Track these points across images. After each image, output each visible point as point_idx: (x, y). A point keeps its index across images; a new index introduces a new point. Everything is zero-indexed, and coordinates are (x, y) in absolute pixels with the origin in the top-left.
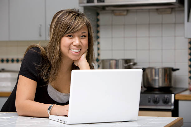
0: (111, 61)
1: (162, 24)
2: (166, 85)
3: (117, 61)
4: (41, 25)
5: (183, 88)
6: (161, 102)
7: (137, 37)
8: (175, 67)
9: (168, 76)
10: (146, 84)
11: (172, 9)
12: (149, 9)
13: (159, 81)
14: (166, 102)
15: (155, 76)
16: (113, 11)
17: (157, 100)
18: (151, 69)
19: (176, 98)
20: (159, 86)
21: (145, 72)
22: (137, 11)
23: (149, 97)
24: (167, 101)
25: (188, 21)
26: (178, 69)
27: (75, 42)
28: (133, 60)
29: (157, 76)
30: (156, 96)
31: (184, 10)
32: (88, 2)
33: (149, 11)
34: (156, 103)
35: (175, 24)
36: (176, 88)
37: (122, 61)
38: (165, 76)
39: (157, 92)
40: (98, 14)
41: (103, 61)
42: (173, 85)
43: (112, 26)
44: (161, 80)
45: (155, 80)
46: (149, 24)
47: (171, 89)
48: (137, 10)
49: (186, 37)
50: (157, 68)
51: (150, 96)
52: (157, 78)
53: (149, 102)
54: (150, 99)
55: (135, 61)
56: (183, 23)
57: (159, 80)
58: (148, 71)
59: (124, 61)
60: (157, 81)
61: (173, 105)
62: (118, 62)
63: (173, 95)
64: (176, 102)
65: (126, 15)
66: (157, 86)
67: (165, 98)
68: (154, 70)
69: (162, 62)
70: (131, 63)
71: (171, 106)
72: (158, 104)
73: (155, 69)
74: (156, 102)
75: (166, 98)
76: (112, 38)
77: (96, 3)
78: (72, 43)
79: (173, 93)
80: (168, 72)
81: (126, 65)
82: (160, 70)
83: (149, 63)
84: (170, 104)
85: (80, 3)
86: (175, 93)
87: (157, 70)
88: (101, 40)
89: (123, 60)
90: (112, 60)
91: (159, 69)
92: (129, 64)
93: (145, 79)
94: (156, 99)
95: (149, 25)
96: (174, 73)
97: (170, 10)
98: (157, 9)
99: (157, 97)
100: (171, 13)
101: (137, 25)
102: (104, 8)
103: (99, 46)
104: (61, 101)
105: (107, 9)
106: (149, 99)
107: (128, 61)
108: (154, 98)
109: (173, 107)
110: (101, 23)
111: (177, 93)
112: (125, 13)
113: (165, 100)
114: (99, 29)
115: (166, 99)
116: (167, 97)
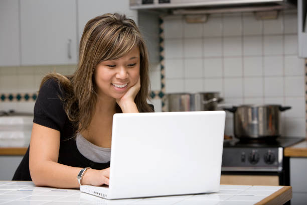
0: (183, 97)
1: (263, 35)
2: (269, 132)
3: (192, 96)
4: (70, 41)
5: (297, 138)
6: (262, 161)
7: (223, 57)
8: (284, 105)
9: (272, 118)
10: (238, 133)
11: (279, 11)
12: (242, 12)
13: (259, 128)
14: (271, 160)
15: (253, 119)
16: (185, 15)
17: (256, 158)
18: (246, 107)
19: (286, 155)
20: (258, 135)
21: (236, 114)
22: (222, 16)
23: (243, 153)
24: (271, 158)
25: (304, 30)
26: (288, 108)
27: (119, 73)
28: (218, 93)
29: (256, 119)
30: (254, 151)
31: (296, 14)
32: (144, 3)
33: (242, 15)
34: (253, 162)
35: (284, 35)
36: (286, 139)
37: (199, 96)
38: (268, 119)
39: (256, 145)
40: (161, 21)
41: (170, 95)
42: (281, 132)
43: (183, 40)
44: (261, 125)
45: (252, 126)
46: (242, 36)
47: (278, 139)
48: (223, 13)
49: (300, 55)
50: (255, 106)
51: (244, 151)
52: (255, 122)
53: (243, 160)
54: (244, 156)
55: (221, 96)
56: (296, 34)
57: (258, 125)
58: (241, 112)
59: (202, 97)
60: (256, 127)
61: (281, 165)
62: (194, 97)
63: (280, 150)
64: (286, 160)
65: (206, 21)
66: (255, 135)
67: (267, 153)
68: (250, 110)
69: (264, 97)
70: (215, 100)
71: (277, 166)
72: (258, 164)
73: (252, 108)
74: (253, 160)
75: (269, 154)
76: (184, 59)
77: (156, 5)
78: (115, 75)
79: (281, 147)
80: (273, 112)
81: (206, 102)
82: (261, 109)
83: (244, 98)
84: (276, 163)
85: (131, 5)
86: (284, 145)
87: (255, 110)
88: (166, 63)
89: (201, 94)
90: (184, 94)
91: (258, 108)
92: (210, 101)
93: (237, 125)
94: (254, 156)
95: (243, 38)
96: (283, 115)
97: (275, 13)
98: (255, 12)
99: (255, 153)
100: (277, 18)
101: (222, 38)
102: (170, 11)
103: (163, 72)
104: (100, 159)
105: (175, 12)
106: (242, 155)
107: (209, 96)
108: (251, 154)
109: (280, 169)
110: (166, 35)
111: (288, 146)
112: (204, 19)
113: (268, 157)
114: (162, 45)
115: (270, 156)
116: (271, 153)
